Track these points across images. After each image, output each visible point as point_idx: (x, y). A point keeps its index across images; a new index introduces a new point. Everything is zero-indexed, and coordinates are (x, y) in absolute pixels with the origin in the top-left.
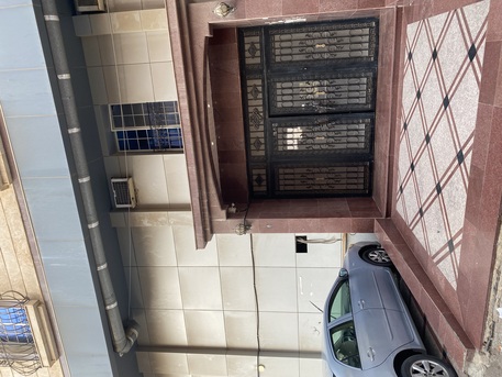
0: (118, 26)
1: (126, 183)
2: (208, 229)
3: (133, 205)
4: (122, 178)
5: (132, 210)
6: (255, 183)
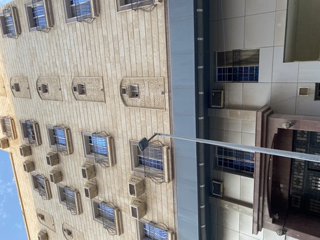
0: (228, 115)
1: (219, 185)
2: (260, 225)
3: (221, 196)
4: (217, 181)
5: (220, 198)
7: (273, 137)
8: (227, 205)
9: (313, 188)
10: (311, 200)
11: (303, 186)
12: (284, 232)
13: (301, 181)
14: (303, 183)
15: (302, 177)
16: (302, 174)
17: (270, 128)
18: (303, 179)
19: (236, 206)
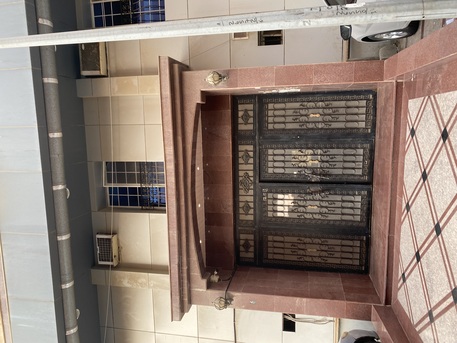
0: (116, 89)
1: (109, 240)
2: (186, 299)
3: (115, 263)
4: (107, 234)
5: (113, 268)
6: (242, 249)
7: (194, 110)
8: (126, 279)
9: (270, 214)
10: (270, 238)
11: (255, 215)
12: (227, 301)
13: (252, 205)
14: (254, 209)
15: (251, 199)
16: (251, 192)
17: (187, 92)
18: (254, 202)
19: (144, 276)
